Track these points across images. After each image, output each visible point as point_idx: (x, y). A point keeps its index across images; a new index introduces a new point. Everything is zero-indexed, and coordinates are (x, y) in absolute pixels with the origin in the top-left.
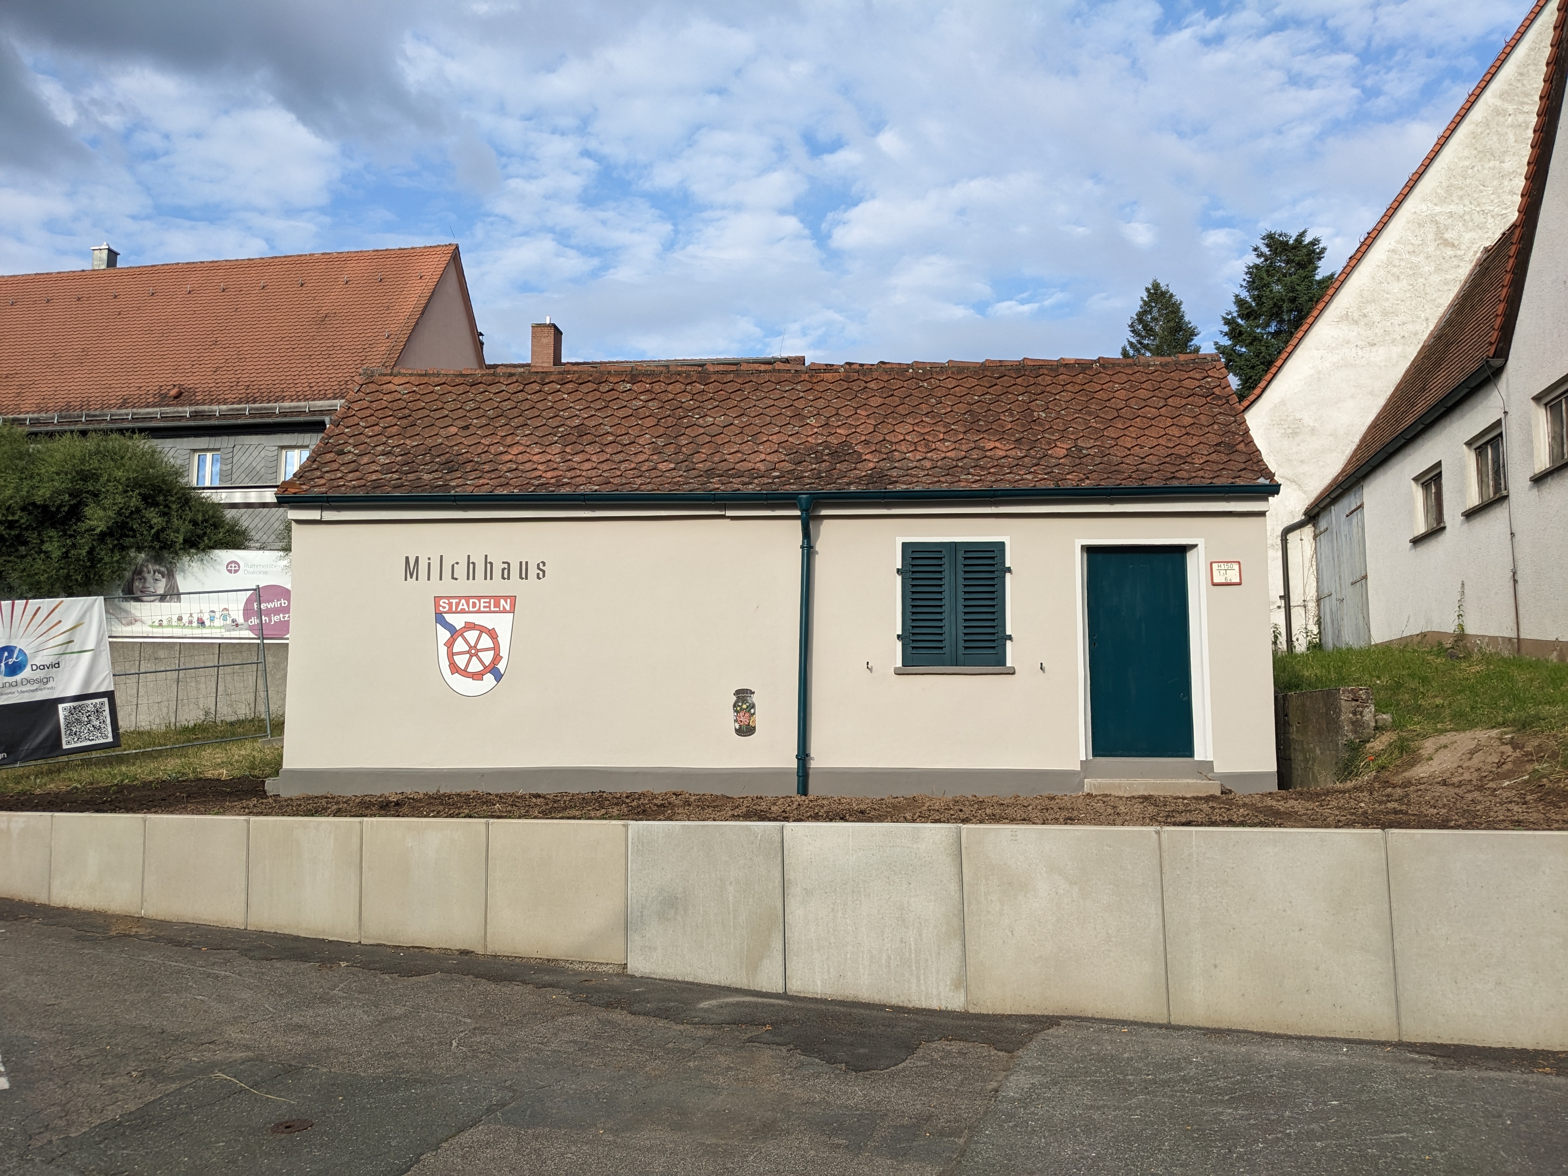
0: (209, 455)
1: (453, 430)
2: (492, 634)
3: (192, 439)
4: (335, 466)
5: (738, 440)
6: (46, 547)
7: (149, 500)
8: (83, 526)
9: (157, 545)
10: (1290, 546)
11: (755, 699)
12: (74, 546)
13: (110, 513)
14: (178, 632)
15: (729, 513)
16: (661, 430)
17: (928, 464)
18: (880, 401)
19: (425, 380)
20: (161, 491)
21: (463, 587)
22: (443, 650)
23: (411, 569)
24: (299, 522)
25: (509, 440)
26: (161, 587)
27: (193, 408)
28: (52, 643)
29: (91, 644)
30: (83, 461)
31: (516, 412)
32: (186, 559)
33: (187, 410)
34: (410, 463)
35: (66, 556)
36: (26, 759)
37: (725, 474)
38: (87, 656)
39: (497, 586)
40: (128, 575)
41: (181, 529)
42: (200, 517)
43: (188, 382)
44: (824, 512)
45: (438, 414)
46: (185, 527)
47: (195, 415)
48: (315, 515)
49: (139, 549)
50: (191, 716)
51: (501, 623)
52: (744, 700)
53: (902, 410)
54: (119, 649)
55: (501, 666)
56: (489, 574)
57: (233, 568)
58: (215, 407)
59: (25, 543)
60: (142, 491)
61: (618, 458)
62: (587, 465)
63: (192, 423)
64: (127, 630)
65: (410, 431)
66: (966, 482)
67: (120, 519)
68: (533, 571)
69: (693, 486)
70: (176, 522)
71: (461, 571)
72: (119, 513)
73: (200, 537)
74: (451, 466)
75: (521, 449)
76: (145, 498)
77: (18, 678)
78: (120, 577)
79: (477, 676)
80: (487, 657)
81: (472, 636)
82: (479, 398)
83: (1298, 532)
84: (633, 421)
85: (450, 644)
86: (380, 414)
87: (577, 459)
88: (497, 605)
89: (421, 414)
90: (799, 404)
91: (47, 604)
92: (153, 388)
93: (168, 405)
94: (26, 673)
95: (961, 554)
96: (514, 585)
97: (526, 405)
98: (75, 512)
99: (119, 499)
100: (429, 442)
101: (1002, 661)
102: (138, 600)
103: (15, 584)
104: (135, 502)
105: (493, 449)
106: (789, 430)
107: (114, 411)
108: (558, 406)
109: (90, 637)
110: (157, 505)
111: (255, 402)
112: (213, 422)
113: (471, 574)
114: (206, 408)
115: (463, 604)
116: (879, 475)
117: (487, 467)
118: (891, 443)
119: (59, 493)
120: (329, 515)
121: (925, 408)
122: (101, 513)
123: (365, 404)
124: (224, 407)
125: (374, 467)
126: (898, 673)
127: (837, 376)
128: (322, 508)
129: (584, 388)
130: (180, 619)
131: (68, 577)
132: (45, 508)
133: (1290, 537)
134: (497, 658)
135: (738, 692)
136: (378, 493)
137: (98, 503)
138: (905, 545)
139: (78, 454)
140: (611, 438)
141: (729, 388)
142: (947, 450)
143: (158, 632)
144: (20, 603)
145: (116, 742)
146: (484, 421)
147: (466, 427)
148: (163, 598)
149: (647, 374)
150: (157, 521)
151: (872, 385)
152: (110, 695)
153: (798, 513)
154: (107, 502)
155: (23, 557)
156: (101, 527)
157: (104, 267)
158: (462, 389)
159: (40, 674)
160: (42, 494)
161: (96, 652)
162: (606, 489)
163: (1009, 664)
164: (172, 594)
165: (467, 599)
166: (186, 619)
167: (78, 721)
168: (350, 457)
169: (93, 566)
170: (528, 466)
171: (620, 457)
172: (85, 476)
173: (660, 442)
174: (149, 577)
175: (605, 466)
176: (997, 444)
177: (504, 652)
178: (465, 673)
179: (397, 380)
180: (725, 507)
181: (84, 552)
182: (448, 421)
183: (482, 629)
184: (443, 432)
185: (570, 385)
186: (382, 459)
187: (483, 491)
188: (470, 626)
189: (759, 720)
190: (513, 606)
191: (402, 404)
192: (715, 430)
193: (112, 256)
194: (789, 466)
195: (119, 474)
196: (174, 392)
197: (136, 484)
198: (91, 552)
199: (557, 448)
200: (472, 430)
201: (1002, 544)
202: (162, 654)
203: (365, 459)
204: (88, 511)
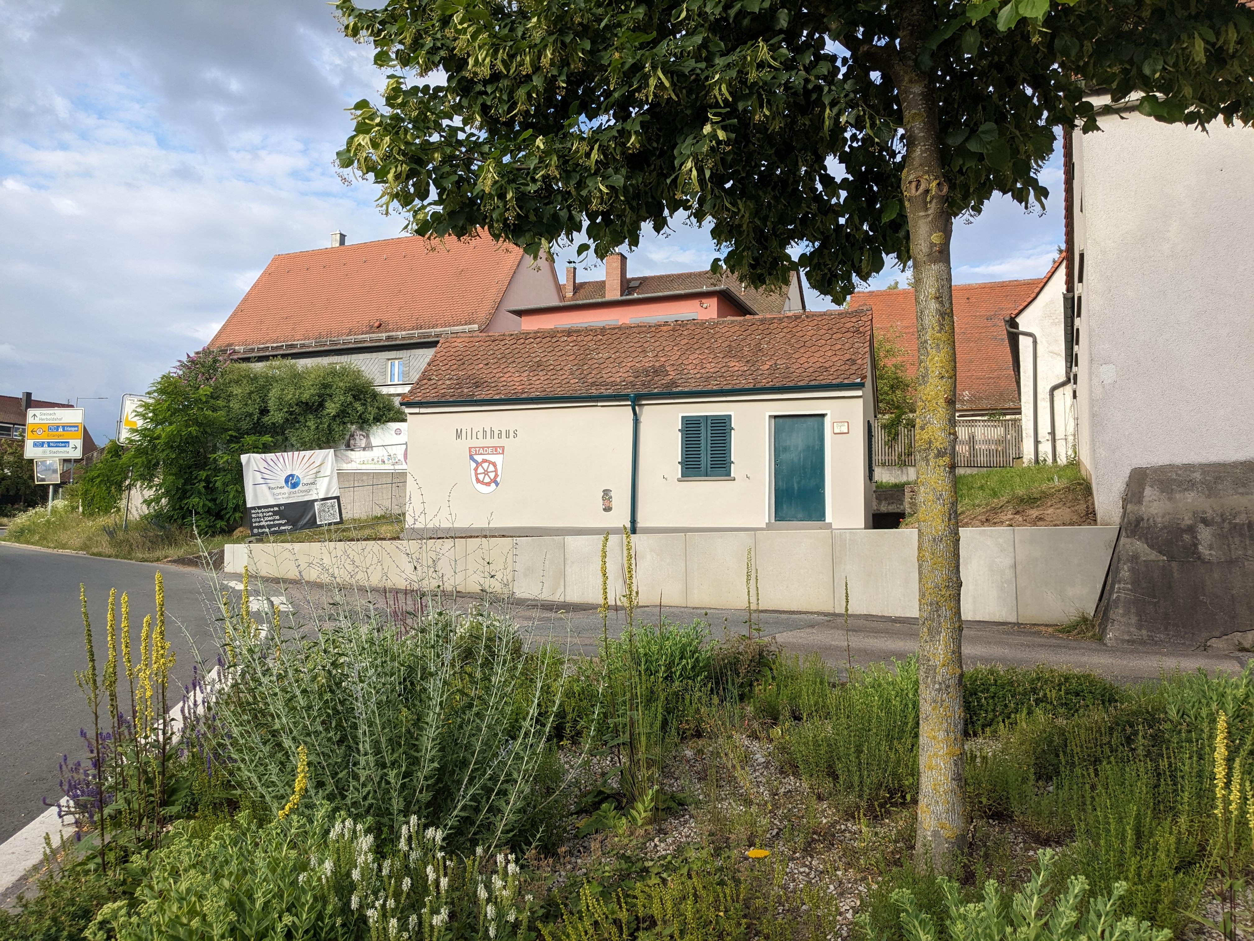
0: (397, 362)
1: (481, 366)
2: (494, 465)
3: (387, 353)
4: (426, 386)
5: (611, 366)
6: (308, 424)
7: (356, 398)
8: (325, 412)
9: (361, 421)
10: (1056, 399)
11: (612, 494)
12: (321, 423)
13: (338, 405)
14: (373, 467)
15: (599, 404)
16: (576, 362)
17: (698, 376)
18: (686, 341)
19: (472, 339)
20: (362, 392)
21: (481, 442)
22: (473, 472)
23: (459, 435)
24: (410, 414)
25: (505, 370)
26: (363, 443)
27: (387, 334)
28: (311, 472)
29: (328, 473)
30: (324, 378)
31: (511, 355)
32: (375, 428)
33: (384, 335)
34: (460, 385)
35: (317, 428)
36: (301, 528)
37: (601, 384)
38: (327, 479)
39: (496, 442)
40: (347, 437)
41: (372, 411)
42: (381, 406)
43: (384, 318)
44: (644, 402)
45: (476, 358)
46: (374, 411)
47: (388, 338)
48: (416, 410)
49: (352, 424)
50: (379, 512)
51: (497, 459)
52: (607, 495)
53: (696, 346)
54: (341, 475)
55: (498, 480)
56: (492, 436)
57: (398, 432)
58: (398, 333)
59: (298, 422)
60: (353, 393)
61: (552, 378)
62: (538, 382)
63: (386, 343)
64: (345, 466)
65: (462, 367)
66: (713, 386)
67: (342, 408)
68: (512, 434)
69: (583, 392)
70: (370, 409)
71: (480, 435)
72: (342, 405)
73: (381, 416)
74: (477, 385)
75: (510, 374)
76: (354, 396)
77: (296, 489)
78: (343, 438)
79: (488, 484)
80: (492, 475)
81: (485, 465)
82: (496, 348)
83: (1061, 389)
84: (564, 357)
85: (476, 469)
86: (449, 359)
87: (534, 379)
88: (496, 451)
89: (467, 358)
90: (645, 345)
91: (308, 453)
92: (366, 323)
93: (374, 333)
94: (300, 487)
95: (709, 422)
96: (503, 442)
97: (516, 351)
98: (321, 405)
99: (342, 398)
100: (470, 373)
101: (729, 474)
102: (352, 450)
103: (294, 443)
104: (350, 399)
105: (497, 375)
106: (637, 360)
107: (344, 337)
108: (531, 351)
109: (328, 469)
110: (360, 400)
111: (421, 328)
112: (398, 342)
113: (485, 437)
114: (394, 334)
115: (481, 451)
116: (673, 383)
117: (493, 385)
118: (685, 365)
119: (313, 395)
120: (423, 410)
121: (708, 345)
122: (333, 405)
123: (443, 353)
124: (404, 333)
125: (444, 386)
126: (679, 480)
127: (670, 328)
128: (420, 407)
129: (544, 341)
130: (373, 460)
131: (319, 439)
132: (307, 404)
133: (1056, 393)
134: (496, 476)
135: (604, 491)
136: (443, 400)
137: (332, 400)
138: (683, 417)
139: (322, 375)
140: (552, 367)
141: (614, 337)
142: (711, 368)
143: (364, 467)
144: (296, 453)
145: (341, 522)
146: (496, 360)
147: (487, 364)
148: (364, 449)
149: (575, 331)
150: (360, 408)
151: (685, 333)
152: (338, 498)
153: (630, 403)
154: (336, 400)
155: (297, 429)
156: (333, 413)
157: (338, 245)
158: (488, 343)
159: (306, 488)
160: (306, 396)
161: (331, 476)
162: (542, 395)
163: (732, 475)
164: (368, 447)
165: (483, 448)
166: (376, 460)
167: (324, 511)
168: (434, 381)
169: (330, 433)
170: (512, 383)
171: (554, 377)
172: (326, 386)
173: (575, 368)
174: (357, 438)
175: (546, 382)
176: (737, 364)
177: (499, 473)
178: (482, 483)
179: (459, 340)
180: (597, 401)
181: (326, 426)
182: (479, 361)
183: (490, 462)
184: (476, 367)
185: (538, 340)
186: (448, 382)
187: (488, 397)
188: (485, 461)
189: (614, 504)
190: (503, 451)
191: (460, 353)
192: (602, 360)
193: (343, 237)
194: (632, 379)
195: (341, 384)
196: (377, 324)
197: (349, 390)
198: (329, 426)
199: (526, 374)
200: (490, 365)
201: (730, 416)
202: (365, 478)
203: (440, 382)
204: (327, 404)
